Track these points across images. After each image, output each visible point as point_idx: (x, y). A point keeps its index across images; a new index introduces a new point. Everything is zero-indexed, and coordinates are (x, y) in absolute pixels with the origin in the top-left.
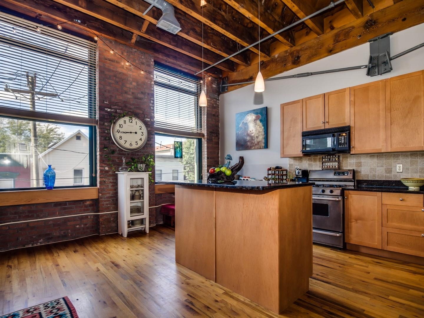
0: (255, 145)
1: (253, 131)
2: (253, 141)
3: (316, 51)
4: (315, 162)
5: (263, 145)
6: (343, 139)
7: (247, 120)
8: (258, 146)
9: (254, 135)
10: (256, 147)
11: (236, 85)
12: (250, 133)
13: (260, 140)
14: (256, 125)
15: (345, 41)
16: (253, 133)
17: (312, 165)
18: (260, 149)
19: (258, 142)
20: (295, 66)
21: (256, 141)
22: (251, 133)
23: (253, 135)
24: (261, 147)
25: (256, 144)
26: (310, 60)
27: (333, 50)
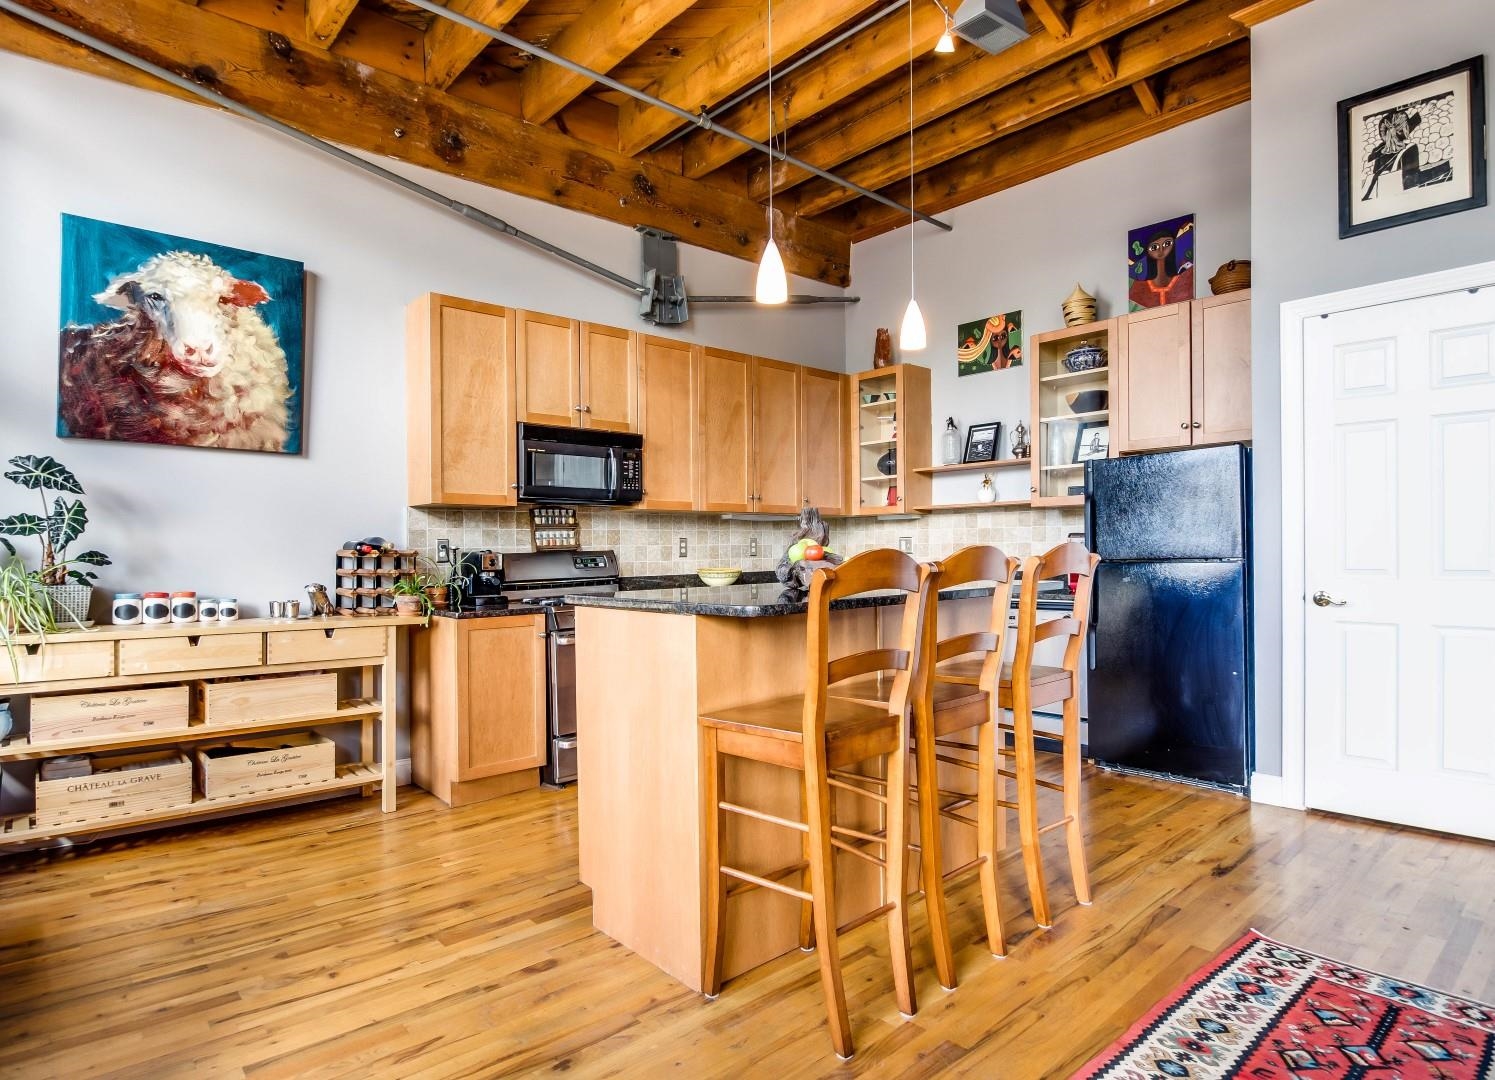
0: (221, 424)
1: (209, 351)
2: (212, 408)
3: (516, 162)
4: (507, 527)
5: (282, 436)
6: (631, 467)
7: (166, 283)
8: (244, 436)
9: (217, 376)
10: (232, 439)
11: (79, 44)
12: (188, 361)
13: (260, 407)
14: (235, 326)
15: (591, 188)
16: (210, 365)
17: (496, 537)
18: (261, 451)
19: (247, 420)
20: (443, 164)
21: (231, 408)
22: (194, 358)
23: (209, 372)
24: (263, 443)
25: (230, 425)
26: (496, 175)
27: (565, 195)
